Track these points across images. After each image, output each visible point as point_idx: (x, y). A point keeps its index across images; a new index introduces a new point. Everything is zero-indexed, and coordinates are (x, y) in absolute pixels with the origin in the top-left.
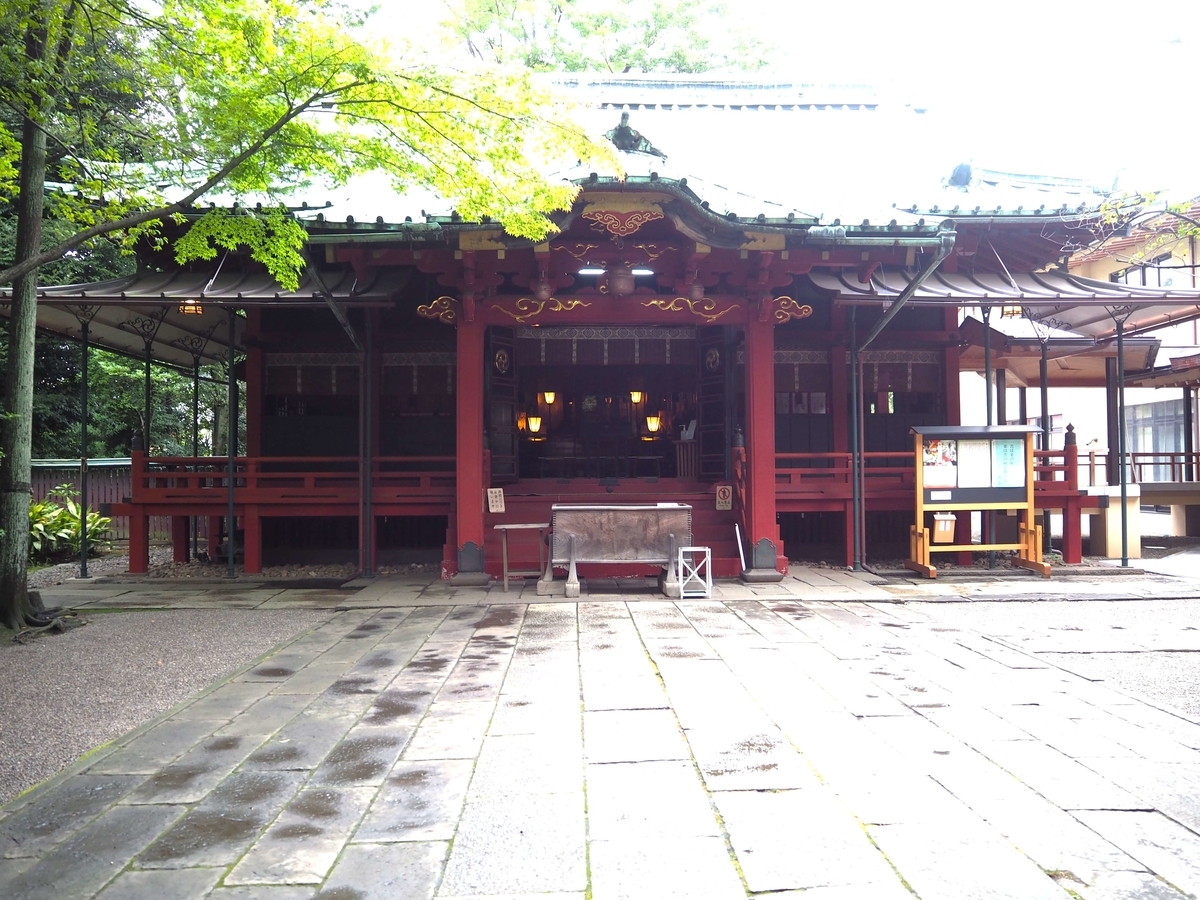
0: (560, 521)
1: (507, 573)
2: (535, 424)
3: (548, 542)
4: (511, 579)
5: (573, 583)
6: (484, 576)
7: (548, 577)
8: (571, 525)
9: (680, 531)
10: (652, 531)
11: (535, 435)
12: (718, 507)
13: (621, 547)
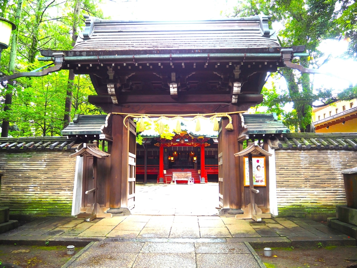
0: (174, 174)
1: (166, 182)
2: (172, 159)
3: (172, 177)
4: (167, 182)
5: (175, 183)
6: (163, 182)
7: (172, 182)
8: (175, 175)
9: (190, 176)
10: (186, 176)
11: (172, 160)
12: (198, 173)
13: (182, 178)
